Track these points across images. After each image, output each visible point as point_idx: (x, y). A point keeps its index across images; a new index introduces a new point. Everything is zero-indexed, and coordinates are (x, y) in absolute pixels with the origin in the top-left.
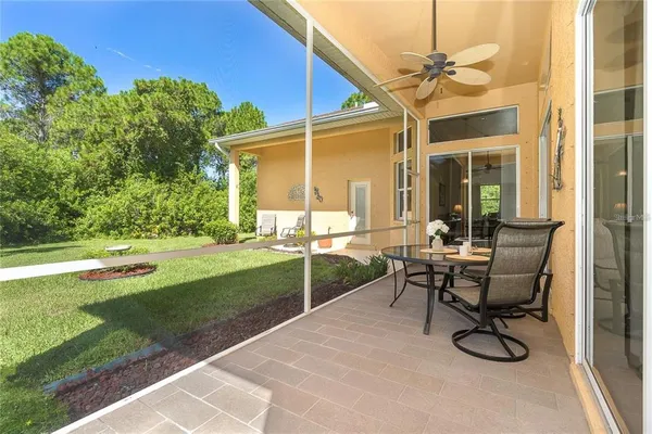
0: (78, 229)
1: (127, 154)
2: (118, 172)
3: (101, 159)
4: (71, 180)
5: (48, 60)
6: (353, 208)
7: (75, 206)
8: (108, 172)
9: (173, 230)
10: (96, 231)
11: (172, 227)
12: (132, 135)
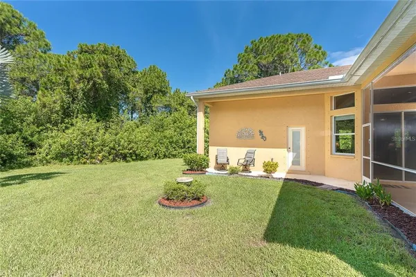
0: (37, 156)
1: (74, 99)
2: (67, 113)
3: (55, 102)
4: (31, 119)
5: (10, 23)
6: (290, 145)
7: (35, 139)
8: (60, 113)
9: (111, 157)
10: (52, 158)
11: (110, 155)
12: (82, 85)
